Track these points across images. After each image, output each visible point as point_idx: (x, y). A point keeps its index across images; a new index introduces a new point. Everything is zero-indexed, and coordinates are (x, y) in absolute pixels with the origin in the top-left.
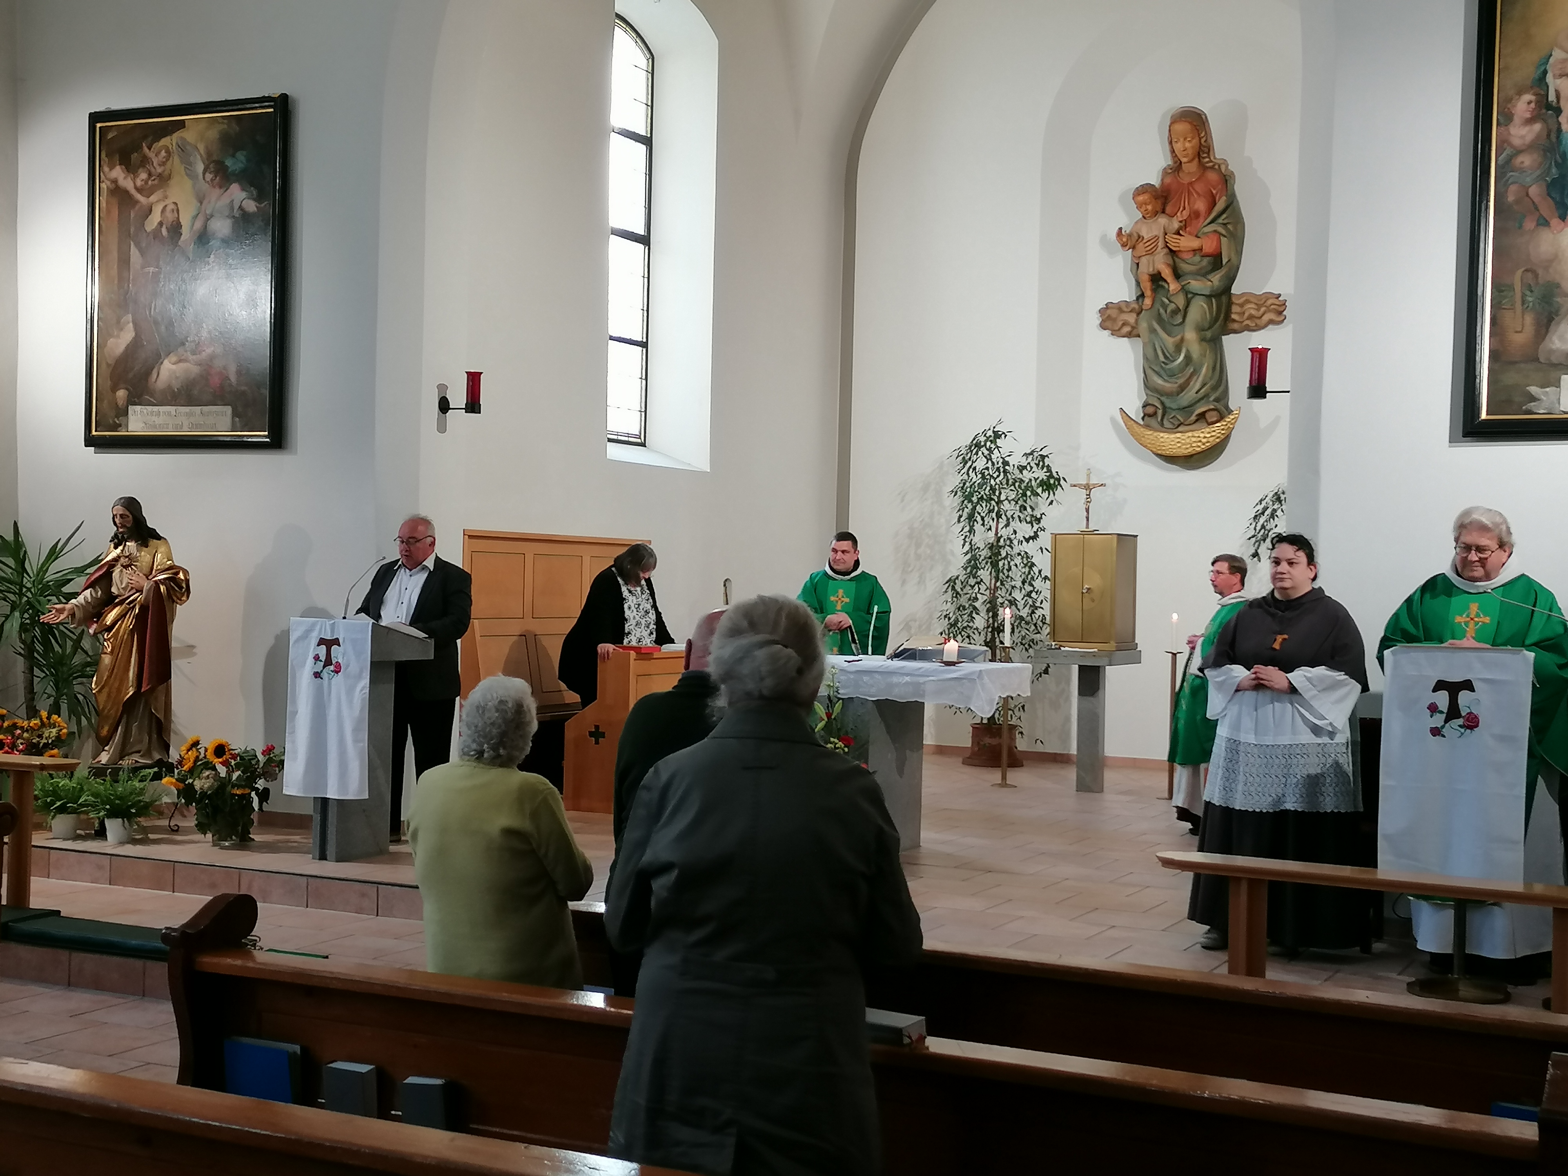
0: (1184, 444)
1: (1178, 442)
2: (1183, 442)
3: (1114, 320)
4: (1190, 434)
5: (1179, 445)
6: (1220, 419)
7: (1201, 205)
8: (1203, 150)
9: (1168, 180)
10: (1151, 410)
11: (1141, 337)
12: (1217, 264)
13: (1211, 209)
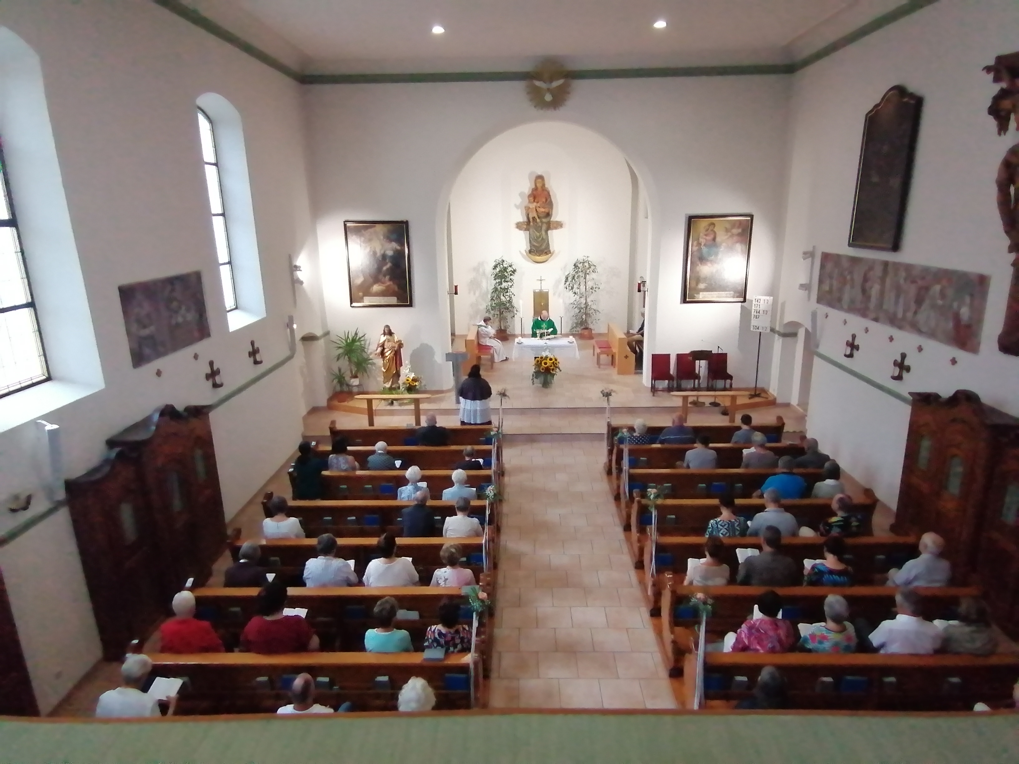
3: (521, 227)
6: (550, 253)
7: (544, 200)
8: (544, 185)
9: (534, 192)
10: (533, 251)
11: (528, 232)
12: (548, 215)
13: (546, 201)
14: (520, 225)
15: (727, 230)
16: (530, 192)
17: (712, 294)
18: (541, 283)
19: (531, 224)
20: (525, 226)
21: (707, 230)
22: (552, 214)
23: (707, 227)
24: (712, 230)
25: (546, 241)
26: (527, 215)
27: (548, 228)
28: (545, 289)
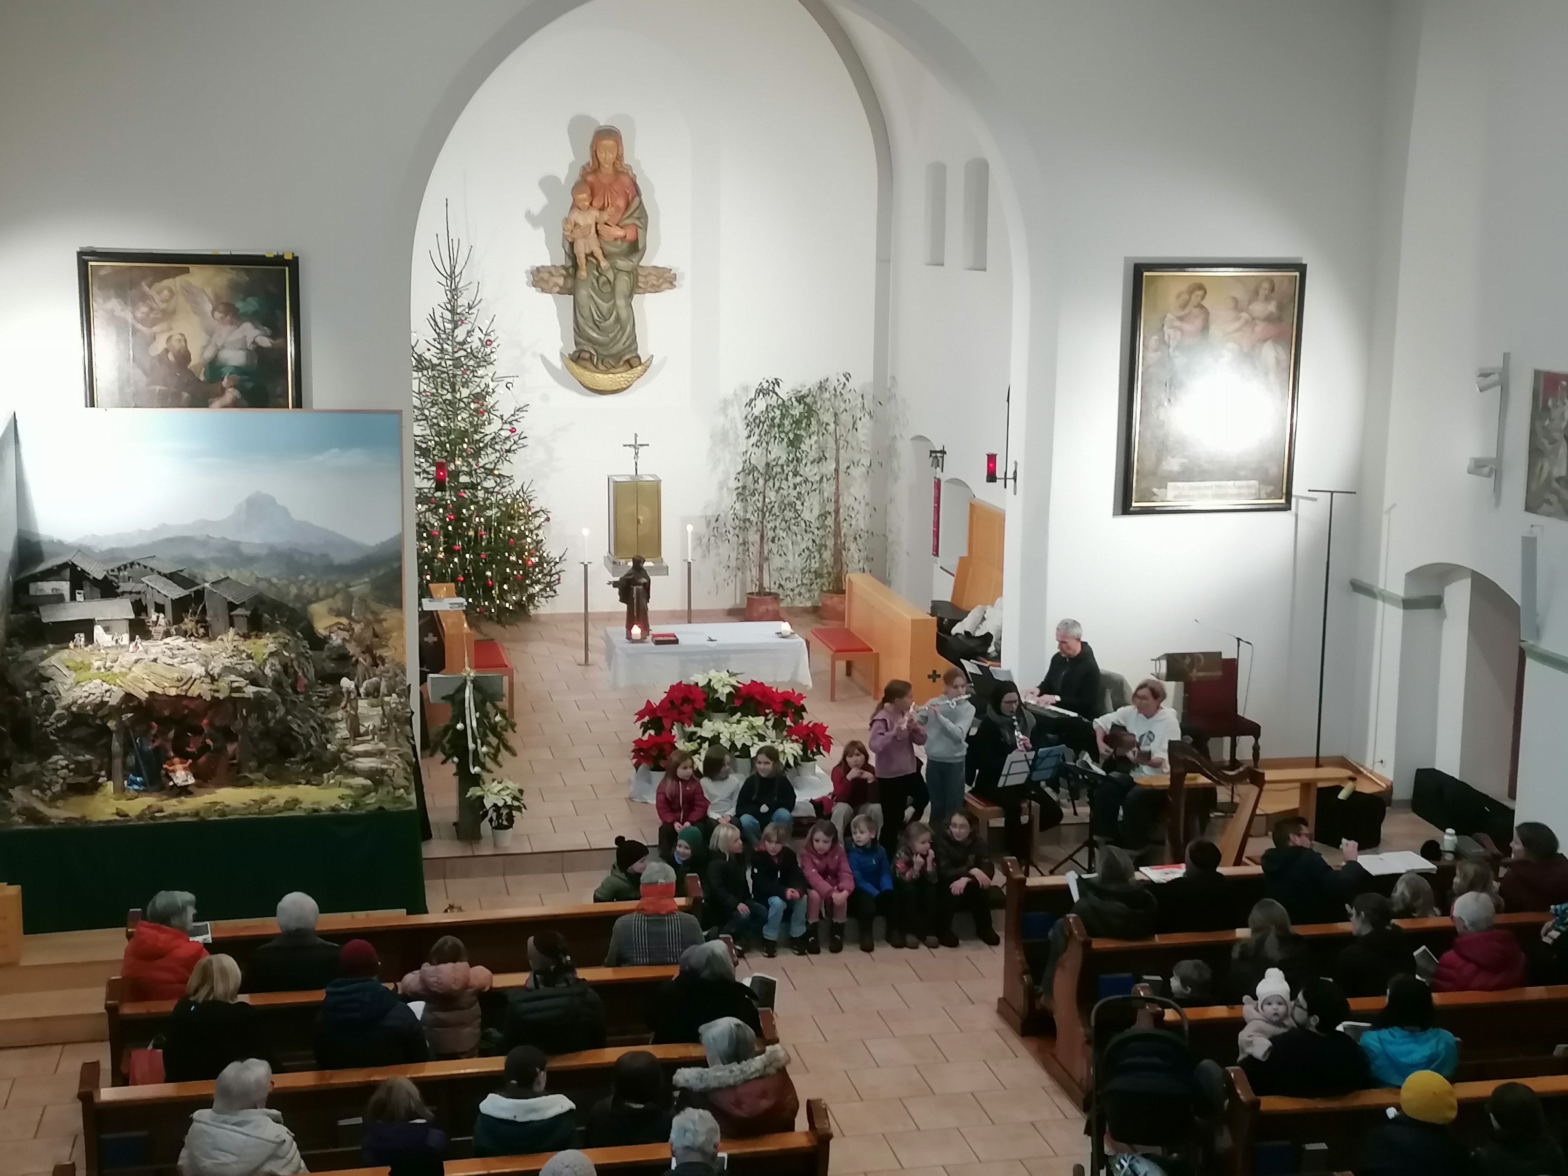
3: (547, 282)
6: (640, 364)
7: (621, 203)
8: (619, 157)
9: (590, 178)
10: (587, 356)
11: (572, 297)
12: (635, 248)
13: (628, 205)
14: (546, 276)
15: (1237, 307)
16: (576, 176)
17: (1198, 488)
18: (636, 454)
19: (583, 274)
20: (561, 281)
21: (1184, 306)
22: (645, 247)
23: (1185, 297)
24: (1200, 306)
25: (629, 328)
26: (568, 244)
27: (634, 289)
28: (647, 471)
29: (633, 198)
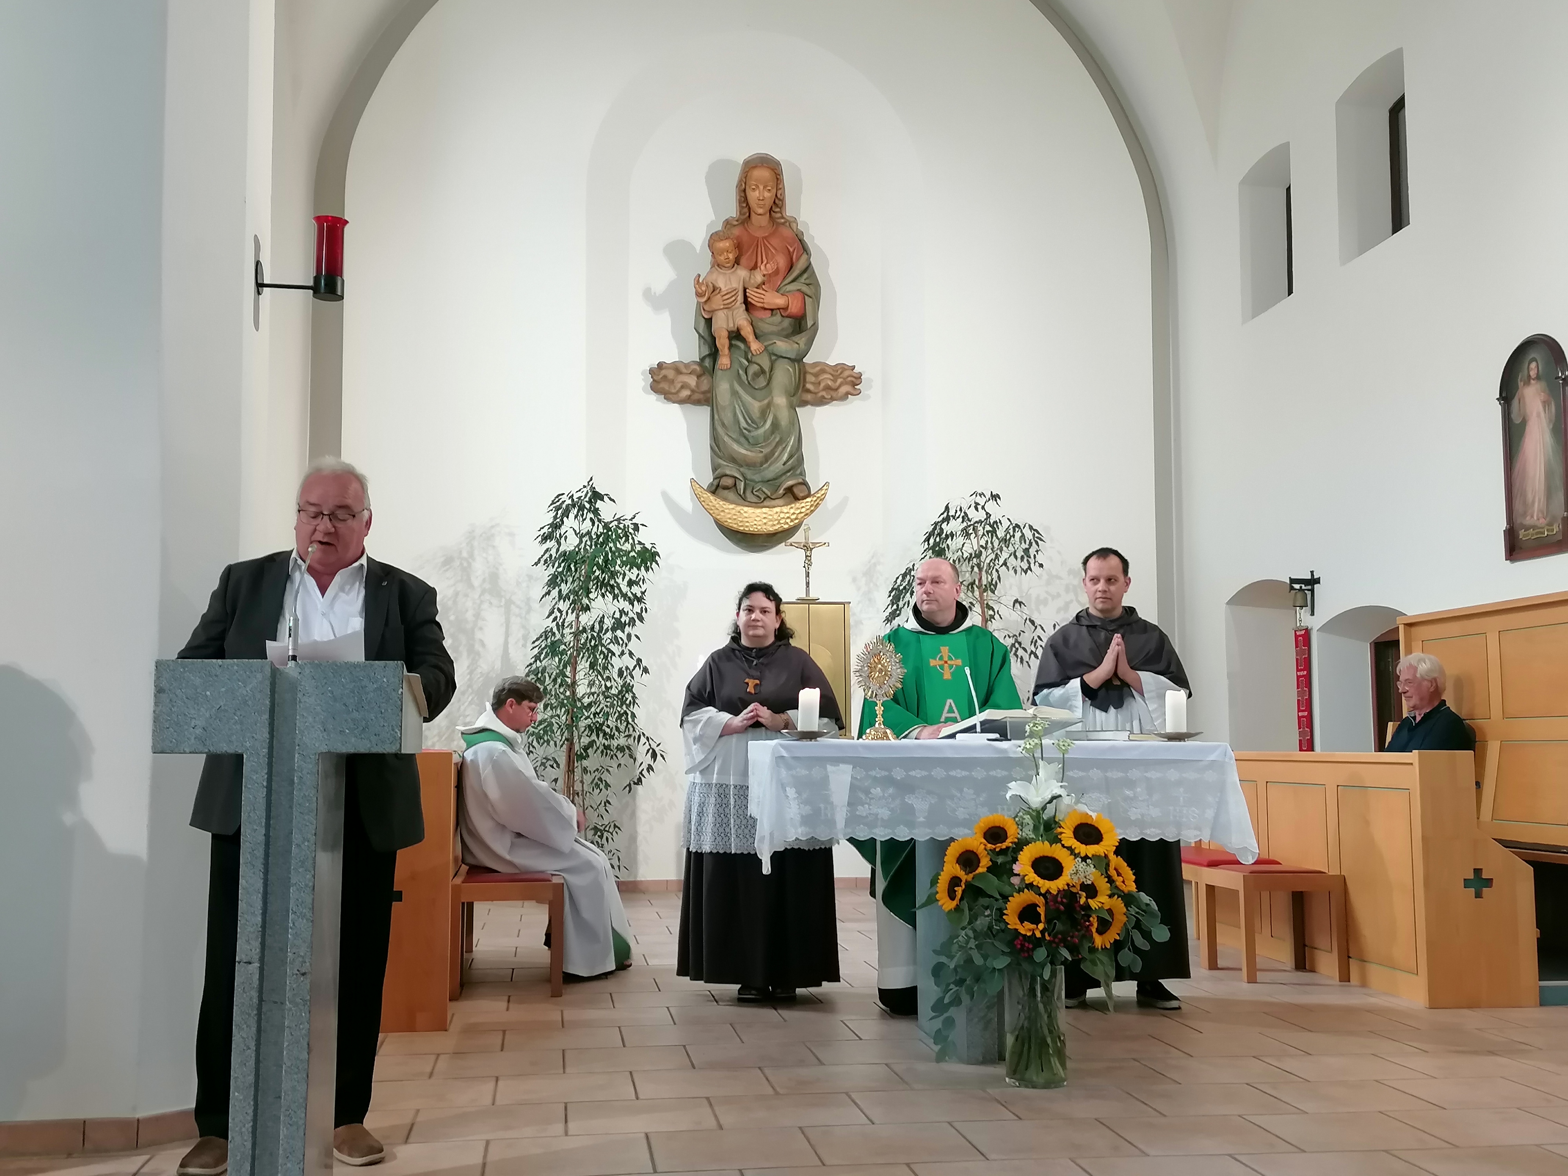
0: (771, 520)
1: (765, 518)
2: (771, 517)
3: (672, 382)
4: (778, 509)
5: (765, 521)
7: (781, 262)
8: (777, 204)
9: (736, 232)
10: (728, 482)
11: (709, 409)
12: (802, 324)
13: (791, 267)
20: (693, 381)
22: (815, 325)
26: (702, 323)
29: (798, 259)
